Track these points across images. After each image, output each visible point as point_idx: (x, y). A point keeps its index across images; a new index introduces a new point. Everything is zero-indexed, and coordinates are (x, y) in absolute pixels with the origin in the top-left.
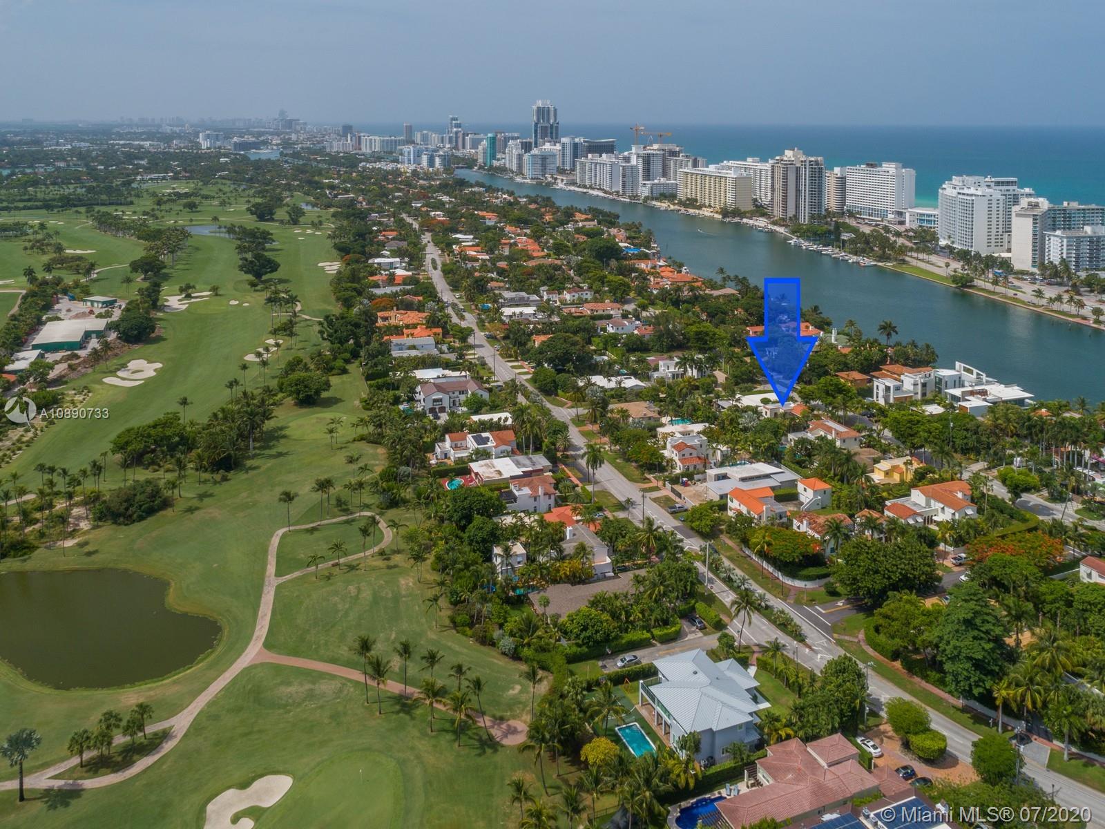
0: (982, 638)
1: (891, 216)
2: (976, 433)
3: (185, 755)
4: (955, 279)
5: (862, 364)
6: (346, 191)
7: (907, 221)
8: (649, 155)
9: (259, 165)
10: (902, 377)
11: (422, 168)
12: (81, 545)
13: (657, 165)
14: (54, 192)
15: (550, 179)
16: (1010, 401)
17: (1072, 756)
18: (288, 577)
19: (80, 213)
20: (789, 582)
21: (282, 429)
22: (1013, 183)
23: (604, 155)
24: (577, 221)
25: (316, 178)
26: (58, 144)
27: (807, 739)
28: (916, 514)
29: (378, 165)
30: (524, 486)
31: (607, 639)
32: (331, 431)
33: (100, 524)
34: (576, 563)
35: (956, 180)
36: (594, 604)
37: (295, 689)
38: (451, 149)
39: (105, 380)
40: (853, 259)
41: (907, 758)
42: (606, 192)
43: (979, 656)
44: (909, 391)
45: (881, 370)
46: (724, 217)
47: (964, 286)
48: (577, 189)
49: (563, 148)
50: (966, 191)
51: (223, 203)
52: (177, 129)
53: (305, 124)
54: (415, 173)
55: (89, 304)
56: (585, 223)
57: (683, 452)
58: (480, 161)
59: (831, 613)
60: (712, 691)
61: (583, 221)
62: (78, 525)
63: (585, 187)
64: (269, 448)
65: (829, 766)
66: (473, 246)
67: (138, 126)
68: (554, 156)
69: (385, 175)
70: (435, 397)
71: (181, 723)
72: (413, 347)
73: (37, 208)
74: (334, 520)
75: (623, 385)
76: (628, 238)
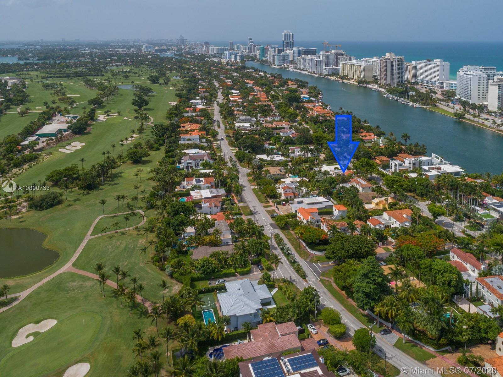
0: (371, 283)
1: (437, 84)
2: (427, 187)
3: (20, 308)
4: (456, 114)
5: (389, 153)
6: (194, 71)
7: (445, 87)
8: (328, 56)
9: (163, 60)
10: (404, 160)
11: (231, 61)
12: (19, 218)
13: (332, 60)
14: (74, 70)
15: (286, 66)
16: (451, 173)
17: (408, 341)
18: (95, 236)
19: (79, 79)
20: (311, 251)
21: (121, 173)
22: (493, 69)
23: (309, 55)
24: (289, 85)
25: (184, 65)
26: (84, 50)
27: (277, 323)
28: (381, 223)
29: (213, 59)
30: (207, 202)
31: (213, 271)
32: (137, 175)
33: (30, 209)
34: (213, 237)
35: (465, 68)
36: (212, 256)
37: (76, 284)
38: (248, 52)
39: (60, 150)
40: (411, 104)
41: (328, 335)
42: (309, 72)
43: (368, 291)
44: (407, 167)
45: (398, 156)
46: (359, 84)
47: (460, 118)
48: (297, 71)
49: (294, 52)
50: (469, 73)
51: (139, 76)
52: (136, 44)
53: (190, 41)
54: (228, 63)
55: (67, 118)
56: (292, 86)
57: (286, 190)
58: (258, 58)
59: (324, 267)
60: (243, 298)
61: (291, 85)
62: (22, 210)
63: (300, 69)
64: (112, 181)
65: (282, 336)
66: (238, 95)
67: (121, 42)
68: (288, 55)
69: (213, 64)
70: (188, 162)
71: (23, 295)
72: (190, 140)
73: (65, 77)
74: (125, 213)
75: (274, 159)
76: (308, 93)
